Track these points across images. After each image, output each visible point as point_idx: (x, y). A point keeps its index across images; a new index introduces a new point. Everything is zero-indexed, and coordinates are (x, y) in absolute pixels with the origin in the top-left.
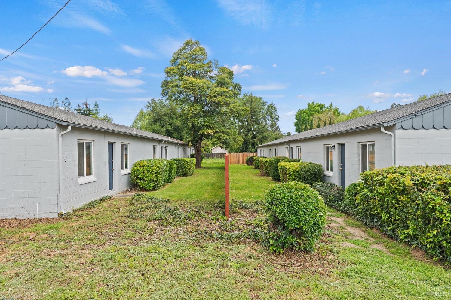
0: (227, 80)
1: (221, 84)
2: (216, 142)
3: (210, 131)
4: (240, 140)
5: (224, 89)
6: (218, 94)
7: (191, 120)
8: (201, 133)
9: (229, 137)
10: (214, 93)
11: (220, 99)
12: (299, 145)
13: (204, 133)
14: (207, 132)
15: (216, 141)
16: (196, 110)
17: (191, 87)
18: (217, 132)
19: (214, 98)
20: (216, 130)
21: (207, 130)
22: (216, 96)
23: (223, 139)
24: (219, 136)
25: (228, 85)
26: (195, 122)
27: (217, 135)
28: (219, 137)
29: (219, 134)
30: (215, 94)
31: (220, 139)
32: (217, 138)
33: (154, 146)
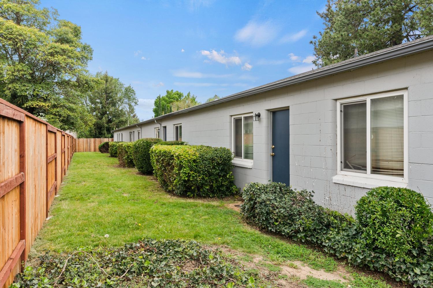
0: (70, 36)
1: (63, 40)
2: (53, 120)
3: (44, 104)
4: (90, 120)
5: (66, 46)
6: (57, 52)
7: (10, 86)
8: (27, 106)
9: (73, 114)
10: (49, 49)
11: (58, 58)
12: (177, 122)
13: (33, 105)
14: (37, 105)
15: (52, 118)
16: (19, 71)
17: (10, 34)
18: (54, 106)
19: (50, 57)
20: (53, 102)
21: (38, 102)
22: (52, 54)
23: (64, 117)
24: (58, 112)
25: (73, 43)
26: (17, 89)
27: (54, 110)
28: (57, 114)
29: (58, 110)
30: (51, 51)
31: (60, 116)
32: (55, 115)
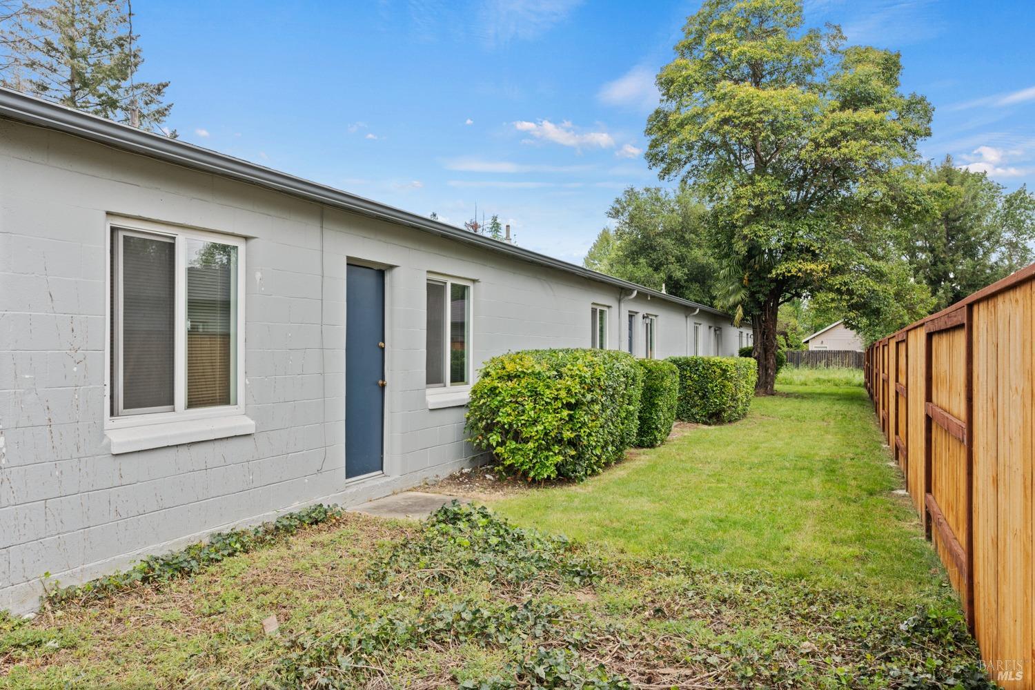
0: (876, 85)
1: (854, 99)
2: (833, 305)
3: (813, 266)
4: (922, 301)
5: (866, 115)
6: (844, 135)
7: (746, 231)
8: (778, 275)
9: (883, 286)
10: (829, 131)
11: (852, 148)
13: (790, 272)
14: (800, 270)
15: (833, 300)
16: (761, 195)
17: (746, 116)
18: (835, 271)
19: (829, 149)
20: (834, 261)
21: (800, 263)
22: (834, 142)
23: (861, 296)
24: (846, 284)
25: (881, 102)
26: (760, 237)
27: (837, 280)
28: (844, 288)
29: (846, 278)
30: (831, 134)
31: (850, 293)
32: (839, 291)
33: (599, 308)
